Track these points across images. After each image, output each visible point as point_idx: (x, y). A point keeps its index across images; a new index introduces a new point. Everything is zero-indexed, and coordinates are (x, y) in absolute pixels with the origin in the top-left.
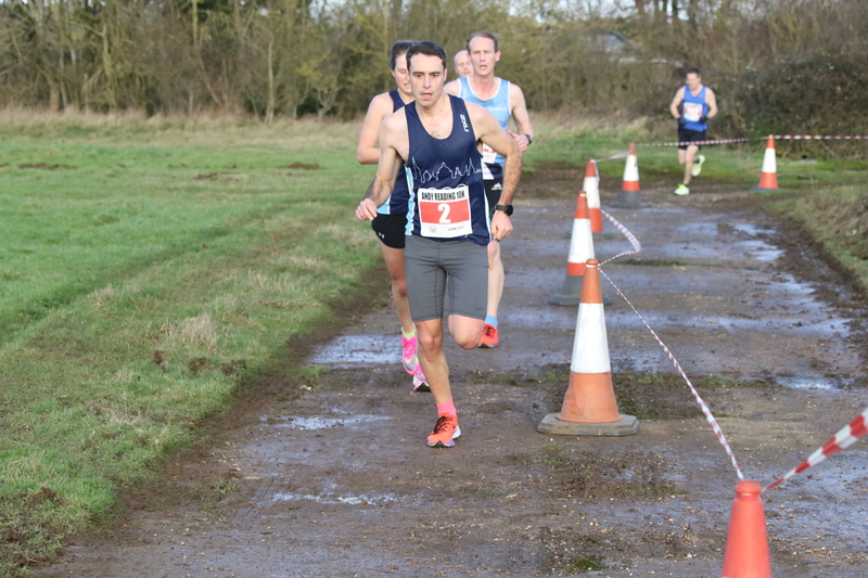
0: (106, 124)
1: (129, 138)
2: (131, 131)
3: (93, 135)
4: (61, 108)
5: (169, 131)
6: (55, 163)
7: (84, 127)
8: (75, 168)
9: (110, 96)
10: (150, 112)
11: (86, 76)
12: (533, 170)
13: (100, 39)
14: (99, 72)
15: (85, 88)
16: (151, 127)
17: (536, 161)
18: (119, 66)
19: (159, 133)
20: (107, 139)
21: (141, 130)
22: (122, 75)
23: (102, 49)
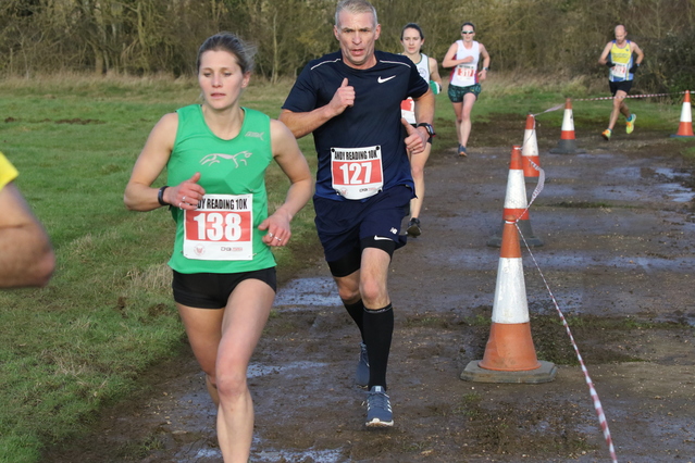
0: (140, 84)
1: (157, 97)
2: (160, 90)
3: (128, 94)
4: (104, 71)
5: (190, 90)
6: (87, 118)
7: (121, 87)
8: (104, 122)
9: (144, 62)
10: (177, 74)
11: (124, 45)
12: (488, 121)
13: (136, 14)
14: (134, 42)
15: (123, 55)
16: (177, 86)
17: (490, 113)
18: (151, 37)
19: (183, 92)
20: (140, 97)
21: (169, 90)
22: (154, 44)
23: (137, 23)
